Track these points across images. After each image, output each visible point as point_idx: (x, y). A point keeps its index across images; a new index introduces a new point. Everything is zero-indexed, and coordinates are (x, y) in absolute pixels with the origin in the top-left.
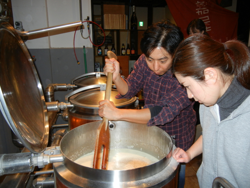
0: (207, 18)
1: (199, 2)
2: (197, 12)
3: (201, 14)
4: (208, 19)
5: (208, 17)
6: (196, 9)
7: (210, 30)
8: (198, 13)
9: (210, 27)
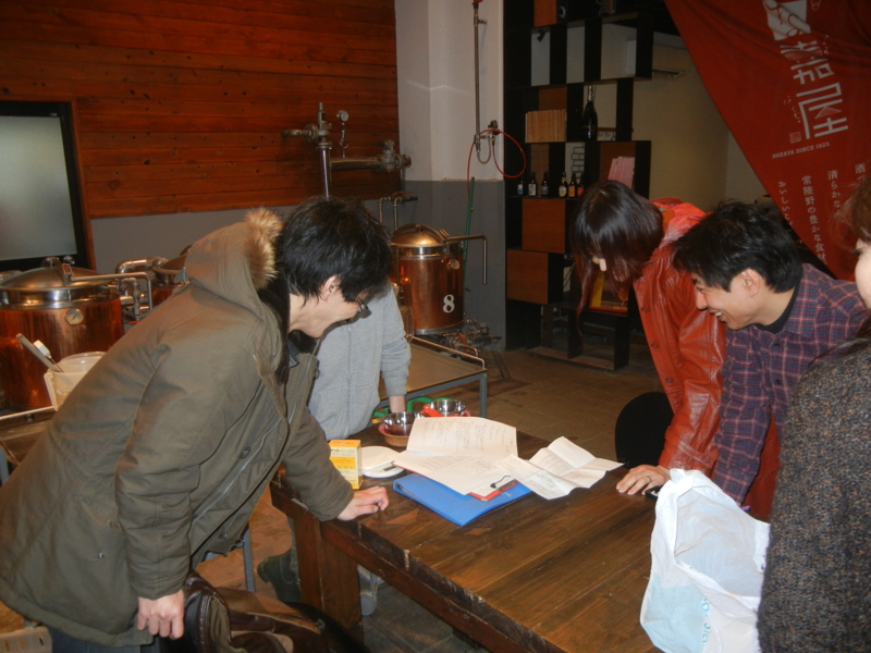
0: (834, 90)
1: (805, 45)
2: (796, 77)
3: (813, 79)
4: (839, 93)
5: (837, 85)
6: (793, 68)
7: (846, 128)
8: (799, 79)
9: (844, 120)
